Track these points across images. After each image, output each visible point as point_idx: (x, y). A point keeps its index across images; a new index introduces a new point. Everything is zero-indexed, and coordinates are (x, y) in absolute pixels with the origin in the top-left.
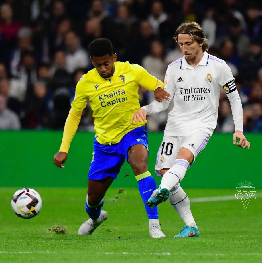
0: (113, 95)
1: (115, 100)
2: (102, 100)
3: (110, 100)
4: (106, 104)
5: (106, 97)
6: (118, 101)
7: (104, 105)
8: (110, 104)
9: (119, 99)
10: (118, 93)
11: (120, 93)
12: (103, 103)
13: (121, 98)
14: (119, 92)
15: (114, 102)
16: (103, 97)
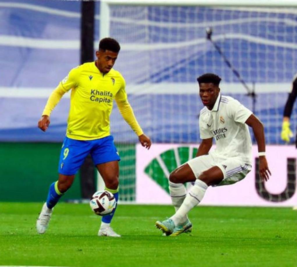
0: (104, 94)
1: (103, 98)
2: (93, 94)
3: (99, 97)
4: (95, 99)
5: (98, 93)
6: (105, 100)
7: (93, 99)
8: (98, 101)
9: (106, 99)
10: (107, 94)
11: (109, 95)
12: (93, 97)
13: (108, 99)
14: (109, 93)
15: (101, 100)
16: (95, 92)
